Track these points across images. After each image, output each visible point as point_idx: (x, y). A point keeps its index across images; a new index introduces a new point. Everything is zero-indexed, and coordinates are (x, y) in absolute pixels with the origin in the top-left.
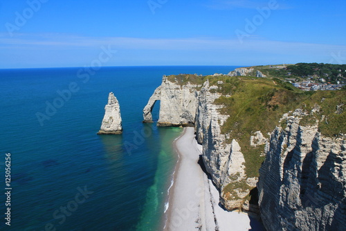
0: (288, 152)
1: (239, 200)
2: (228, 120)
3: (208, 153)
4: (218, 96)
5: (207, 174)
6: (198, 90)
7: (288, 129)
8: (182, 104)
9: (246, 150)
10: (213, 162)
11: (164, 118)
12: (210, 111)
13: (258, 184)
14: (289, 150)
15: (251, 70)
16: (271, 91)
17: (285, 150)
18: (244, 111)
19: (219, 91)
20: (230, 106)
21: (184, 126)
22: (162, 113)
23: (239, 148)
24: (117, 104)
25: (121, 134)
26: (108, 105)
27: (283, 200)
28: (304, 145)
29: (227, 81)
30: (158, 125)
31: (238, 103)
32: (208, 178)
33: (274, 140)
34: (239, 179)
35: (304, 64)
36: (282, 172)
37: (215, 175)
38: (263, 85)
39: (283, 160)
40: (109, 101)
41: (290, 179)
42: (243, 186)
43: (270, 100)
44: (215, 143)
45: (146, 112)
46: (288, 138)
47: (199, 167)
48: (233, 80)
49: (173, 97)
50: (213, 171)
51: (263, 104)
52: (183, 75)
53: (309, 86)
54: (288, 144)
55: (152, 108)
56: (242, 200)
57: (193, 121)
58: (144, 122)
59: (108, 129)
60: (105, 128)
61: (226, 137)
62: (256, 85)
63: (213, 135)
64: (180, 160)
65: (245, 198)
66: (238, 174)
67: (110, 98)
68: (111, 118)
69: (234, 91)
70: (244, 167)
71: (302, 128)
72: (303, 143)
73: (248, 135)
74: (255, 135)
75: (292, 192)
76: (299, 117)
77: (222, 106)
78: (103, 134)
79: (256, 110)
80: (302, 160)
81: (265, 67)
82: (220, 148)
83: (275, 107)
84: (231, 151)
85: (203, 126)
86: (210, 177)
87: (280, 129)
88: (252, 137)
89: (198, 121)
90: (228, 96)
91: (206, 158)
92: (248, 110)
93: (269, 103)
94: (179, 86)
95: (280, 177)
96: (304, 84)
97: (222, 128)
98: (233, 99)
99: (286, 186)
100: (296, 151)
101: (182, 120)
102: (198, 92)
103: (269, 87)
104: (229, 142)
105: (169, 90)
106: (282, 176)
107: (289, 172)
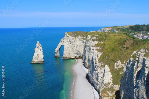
0: (138, 71)
1: (110, 97)
2: (102, 55)
3: (92, 73)
4: (96, 42)
5: (91, 83)
6: (84, 40)
7: (137, 59)
8: (75, 47)
9: (112, 70)
10: (94, 77)
11: (66, 54)
12: (92, 51)
13: (120, 88)
14: (138, 70)
15: (110, 29)
16: (125, 40)
17: (136, 70)
18: (110, 50)
19: (97, 40)
20: (103, 47)
21: (77, 59)
22: (65, 52)
23: (109, 70)
24: (41, 47)
25: (43, 63)
26: (36, 48)
27: (136, 96)
28: (147, 67)
29: (100, 35)
30: (63, 58)
31: (107, 46)
32: (92, 86)
33: (129, 65)
34: (109, 86)
35: (138, 25)
36: (135, 81)
37: (96, 84)
38: (120, 37)
39: (135, 75)
40: (37, 46)
41: (140, 85)
42: (111, 89)
43: (124, 44)
44: (96, 67)
45: (56, 51)
46: (138, 64)
47: (86, 80)
48: (103, 34)
49: (71, 43)
50: (94, 82)
51: (121, 47)
52: (76, 32)
53: (141, 37)
54: (138, 67)
55: (59, 49)
56: (111, 97)
57: (82, 56)
58: (56, 57)
59: (37, 61)
60: (34, 60)
61: (101, 64)
62: (116, 37)
63: (94, 63)
64: (76, 77)
65: (113, 96)
66: (109, 83)
67: (37, 44)
68: (38, 55)
69: (105, 40)
70: (112, 79)
71: (145, 58)
72: (146, 66)
73: (113, 63)
74: (117, 63)
75: (141, 92)
76: (143, 53)
77: (99, 48)
78: (34, 63)
79: (117, 49)
80: (146, 75)
81: (118, 27)
82: (98, 70)
83: (127, 48)
84: (105, 71)
85: (89, 59)
86: (93, 85)
87: (132, 59)
88: (116, 64)
89: (85, 56)
90: (102, 43)
91: (90, 75)
92: (113, 49)
93: (124, 46)
94: (74, 38)
95: (134, 84)
96: (139, 36)
97: (99, 59)
98: (104, 44)
99: (137, 89)
100: (142, 71)
101: (76, 55)
102: (85, 41)
103: (123, 38)
104: (103, 66)
105: (69, 40)
106: (135, 83)
107: (139, 81)
